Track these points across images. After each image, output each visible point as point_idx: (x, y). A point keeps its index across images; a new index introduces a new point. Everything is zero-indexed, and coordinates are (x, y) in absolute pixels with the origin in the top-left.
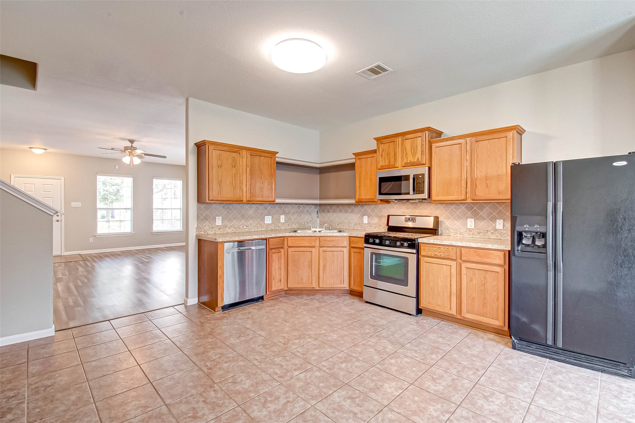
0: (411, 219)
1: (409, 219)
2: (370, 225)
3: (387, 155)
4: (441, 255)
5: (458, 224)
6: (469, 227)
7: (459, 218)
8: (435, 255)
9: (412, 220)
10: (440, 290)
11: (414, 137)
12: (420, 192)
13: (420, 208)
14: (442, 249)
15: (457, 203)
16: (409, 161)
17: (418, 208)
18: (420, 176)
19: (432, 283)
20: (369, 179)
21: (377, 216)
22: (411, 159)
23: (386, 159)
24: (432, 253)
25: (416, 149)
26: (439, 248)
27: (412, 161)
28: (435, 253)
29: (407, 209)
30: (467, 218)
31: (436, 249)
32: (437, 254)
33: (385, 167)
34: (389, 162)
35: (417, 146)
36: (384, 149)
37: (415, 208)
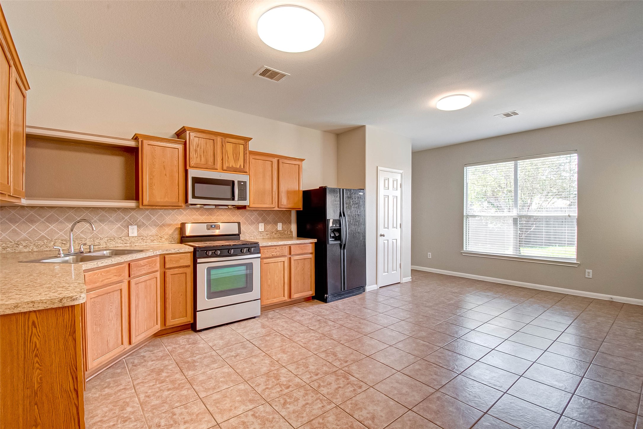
0: (213, 226)
1: (211, 226)
2: (142, 237)
3: (204, 153)
4: (277, 255)
5: (252, 228)
6: (260, 230)
7: (252, 223)
8: (273, 255)
9: (215, 227)
10: (276, 284)
11: (237, 143)
12: (242, 199)
13: (217, 214)
14: (278, 249)
15: (251, 210)
16: (231, 166)
17: (215, 214)
18: (242, 183)
19: (269, 281)
20: (168, 175)
21: (155, 225)
22: (232, 164)
23: (202, 156)
24: (270, 254)
25: (238, 155)
26: (276, 248)
27: (234, 166)
28: (273, 254)
29: (201, 215)
30: (258, 223)
31: (273, 250)
32: (274, 254)
33: (202, 166)
34: (207, 160)
35: (239, 153)
36: (200, 145)
37: (211, 214)
